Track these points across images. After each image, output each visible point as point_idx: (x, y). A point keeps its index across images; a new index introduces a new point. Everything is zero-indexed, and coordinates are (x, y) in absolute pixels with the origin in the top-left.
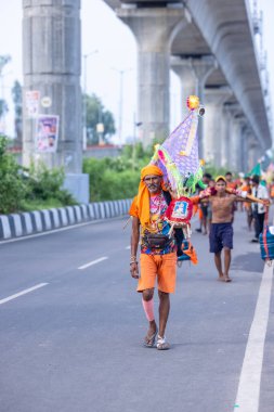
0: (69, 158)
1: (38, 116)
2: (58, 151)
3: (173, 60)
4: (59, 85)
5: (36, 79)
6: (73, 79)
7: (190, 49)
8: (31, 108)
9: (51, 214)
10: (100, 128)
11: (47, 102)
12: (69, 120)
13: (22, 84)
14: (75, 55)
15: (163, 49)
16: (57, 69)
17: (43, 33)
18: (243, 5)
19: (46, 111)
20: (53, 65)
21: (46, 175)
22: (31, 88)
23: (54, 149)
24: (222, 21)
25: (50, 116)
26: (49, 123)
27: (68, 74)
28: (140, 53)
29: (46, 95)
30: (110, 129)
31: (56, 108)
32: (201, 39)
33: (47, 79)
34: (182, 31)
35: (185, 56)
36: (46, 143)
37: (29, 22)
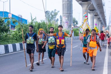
0: (70, 29)
1: (65, 21)
2: (69, 27)
3: (89, 11)
4: (69, 16)
5: (64, 14)
6: (71, 14)
7: (92, 9)
8: (64, 20)
9: (67, 38)
10: (75, 23)
11: (67, 19)
12: (70, 22)
13: (62, 16)
14: (71, 10)
15: (87, 9)
16: (68, 13)
17: (66, 7)
18: (102, 1)
19: (66, 20)
20: (68, 12)
21: (66, 31)
22: (64, 16)
23: (68, 27)
24: (97, 4)
25: (67, 21)
26: (67, 22)
27: (70, 14)
28: (83, 10)
29: (66, 17)
30: (77, 23)
31: (68, 20)
32: (94, 7)
33: (66, 14)
34: (90, 6)
35: (91, 10)
36: (66, 26)
37: (63, 5)
